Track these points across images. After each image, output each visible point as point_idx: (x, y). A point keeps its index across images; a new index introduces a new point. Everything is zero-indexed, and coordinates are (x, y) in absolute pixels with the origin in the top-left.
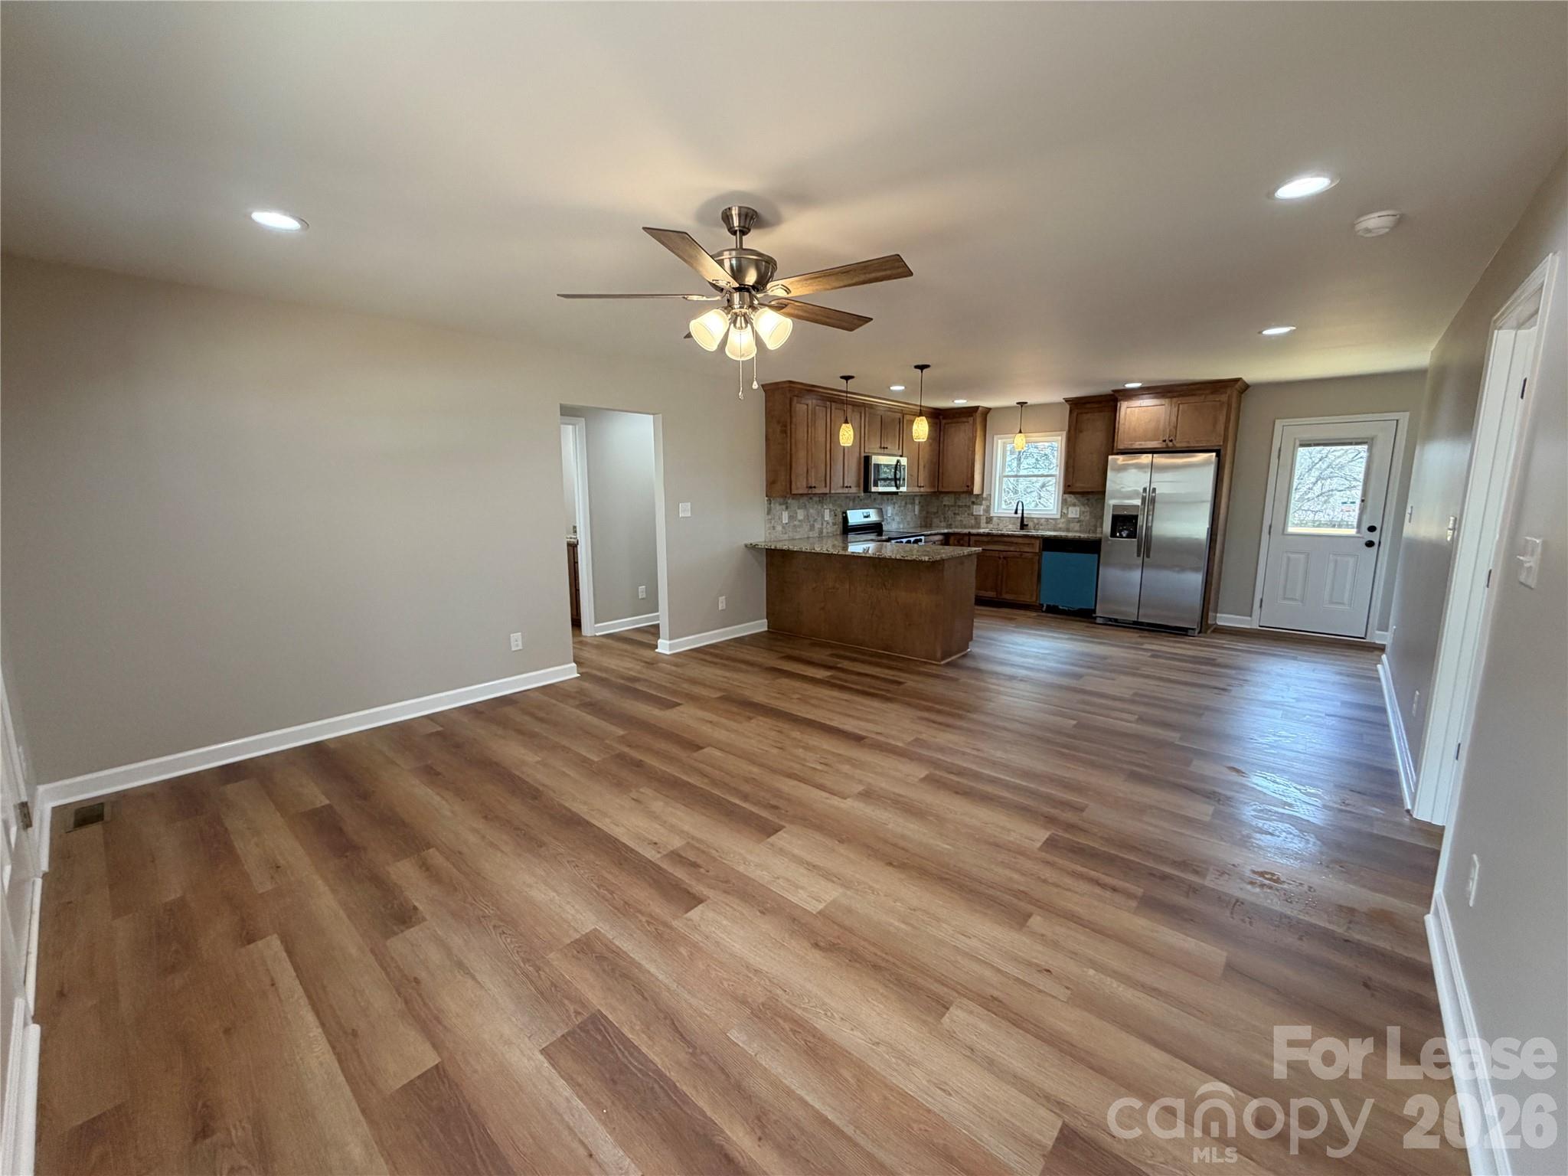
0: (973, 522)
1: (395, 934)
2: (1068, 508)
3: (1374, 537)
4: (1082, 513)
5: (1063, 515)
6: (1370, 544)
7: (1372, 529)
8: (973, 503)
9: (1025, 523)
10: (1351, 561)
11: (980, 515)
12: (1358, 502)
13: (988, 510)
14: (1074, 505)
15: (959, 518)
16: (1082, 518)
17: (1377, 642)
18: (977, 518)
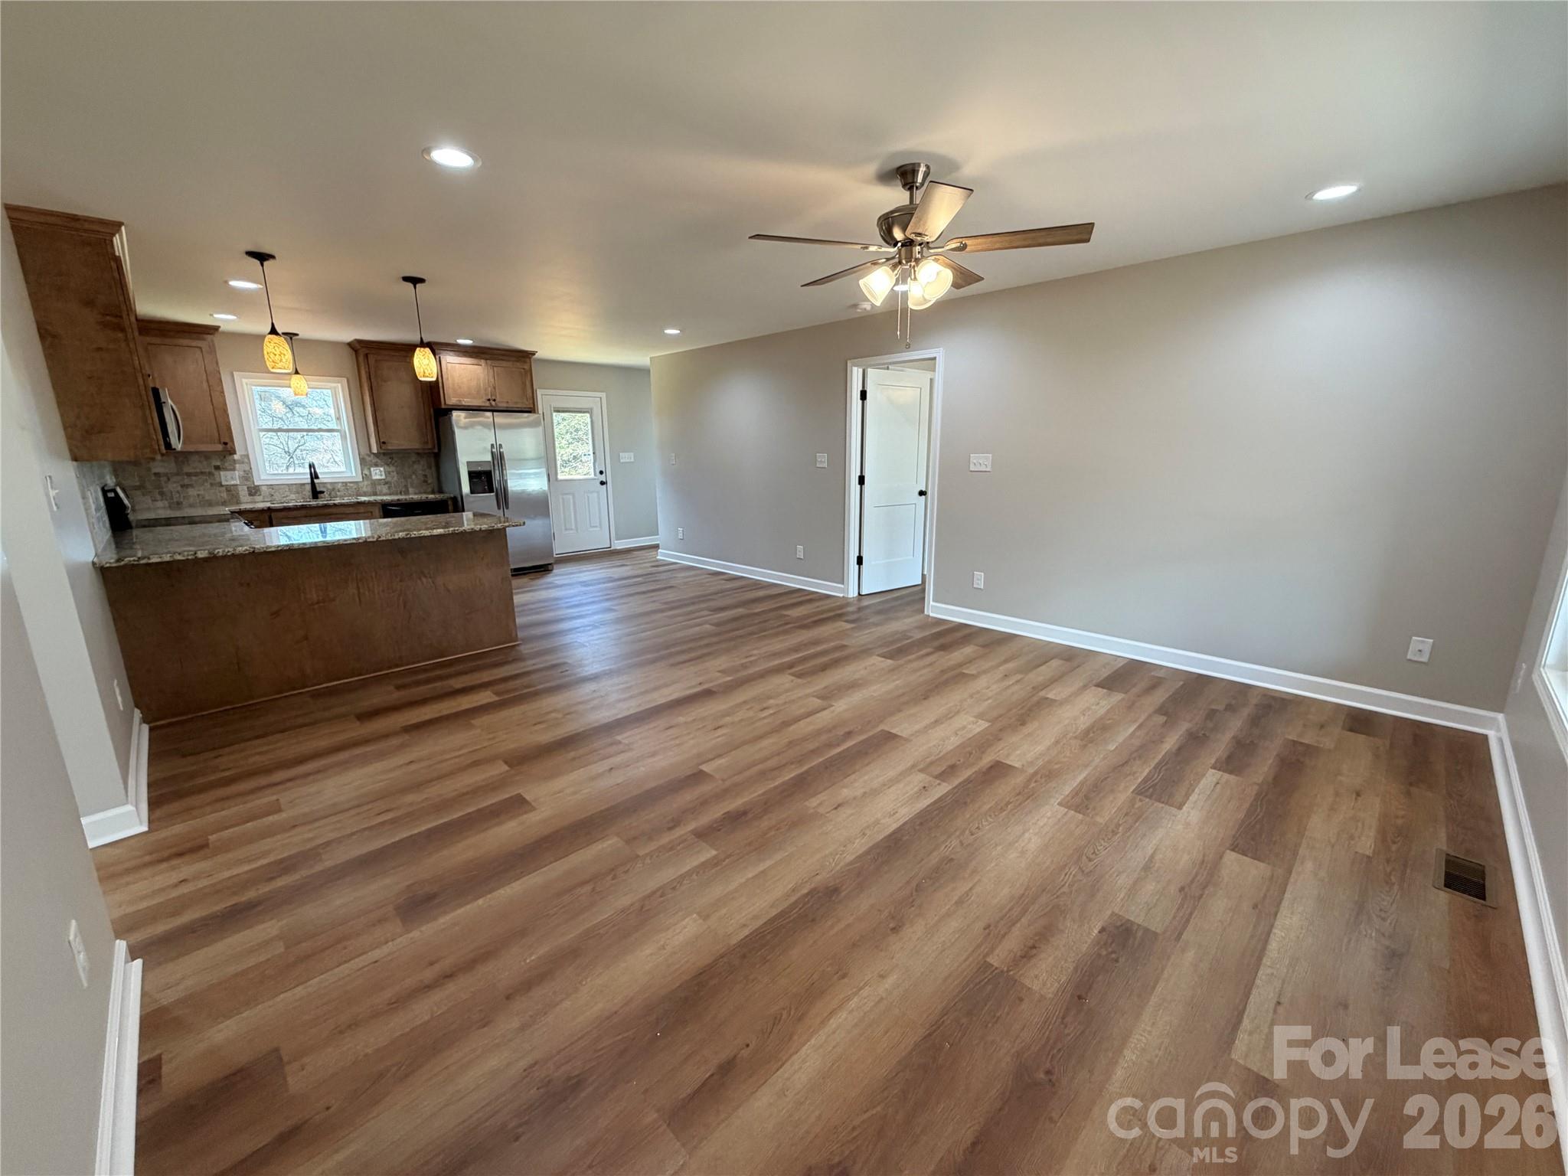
0: (225, 495)
1: (1147, 930)
2: (369, 469)
3: (603, 478)
4: (387, 473)
5: (365, 477)
6: (602, 483)
7: (601, 473)
8: (217, 468)
9: (318, 489)
10: (595, 495)
11: (237, 485)
12: (592, 455)
13: (248, 476)
14: (376, 465)
15: (192, 492)
16: (389, 479)
17: (618, 548)
18: (231, 490)
